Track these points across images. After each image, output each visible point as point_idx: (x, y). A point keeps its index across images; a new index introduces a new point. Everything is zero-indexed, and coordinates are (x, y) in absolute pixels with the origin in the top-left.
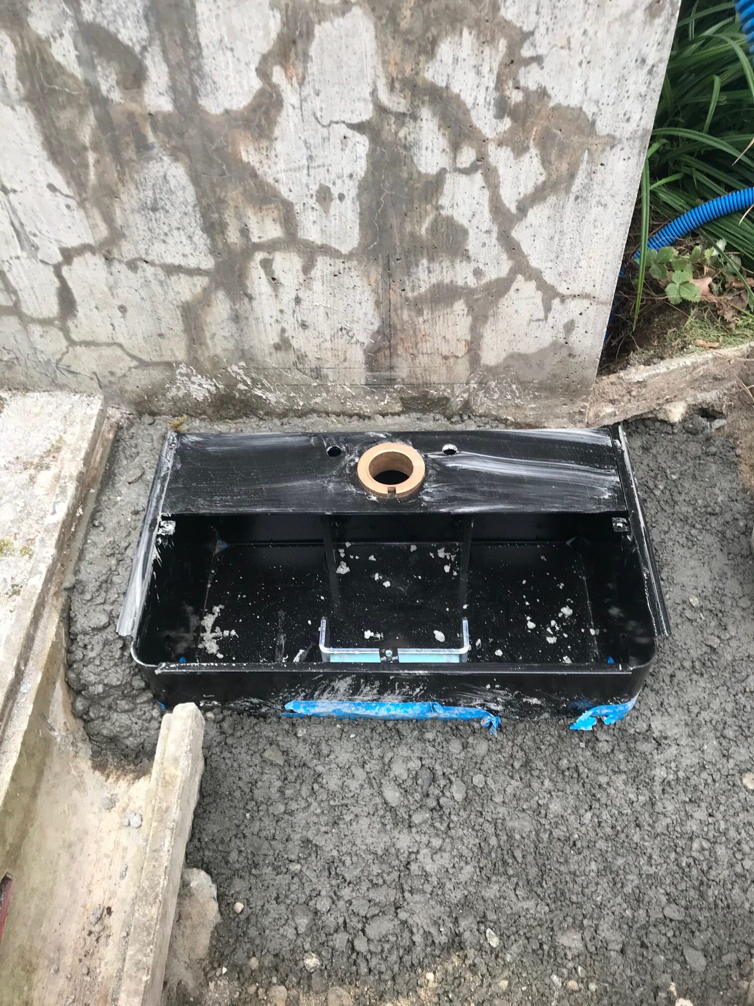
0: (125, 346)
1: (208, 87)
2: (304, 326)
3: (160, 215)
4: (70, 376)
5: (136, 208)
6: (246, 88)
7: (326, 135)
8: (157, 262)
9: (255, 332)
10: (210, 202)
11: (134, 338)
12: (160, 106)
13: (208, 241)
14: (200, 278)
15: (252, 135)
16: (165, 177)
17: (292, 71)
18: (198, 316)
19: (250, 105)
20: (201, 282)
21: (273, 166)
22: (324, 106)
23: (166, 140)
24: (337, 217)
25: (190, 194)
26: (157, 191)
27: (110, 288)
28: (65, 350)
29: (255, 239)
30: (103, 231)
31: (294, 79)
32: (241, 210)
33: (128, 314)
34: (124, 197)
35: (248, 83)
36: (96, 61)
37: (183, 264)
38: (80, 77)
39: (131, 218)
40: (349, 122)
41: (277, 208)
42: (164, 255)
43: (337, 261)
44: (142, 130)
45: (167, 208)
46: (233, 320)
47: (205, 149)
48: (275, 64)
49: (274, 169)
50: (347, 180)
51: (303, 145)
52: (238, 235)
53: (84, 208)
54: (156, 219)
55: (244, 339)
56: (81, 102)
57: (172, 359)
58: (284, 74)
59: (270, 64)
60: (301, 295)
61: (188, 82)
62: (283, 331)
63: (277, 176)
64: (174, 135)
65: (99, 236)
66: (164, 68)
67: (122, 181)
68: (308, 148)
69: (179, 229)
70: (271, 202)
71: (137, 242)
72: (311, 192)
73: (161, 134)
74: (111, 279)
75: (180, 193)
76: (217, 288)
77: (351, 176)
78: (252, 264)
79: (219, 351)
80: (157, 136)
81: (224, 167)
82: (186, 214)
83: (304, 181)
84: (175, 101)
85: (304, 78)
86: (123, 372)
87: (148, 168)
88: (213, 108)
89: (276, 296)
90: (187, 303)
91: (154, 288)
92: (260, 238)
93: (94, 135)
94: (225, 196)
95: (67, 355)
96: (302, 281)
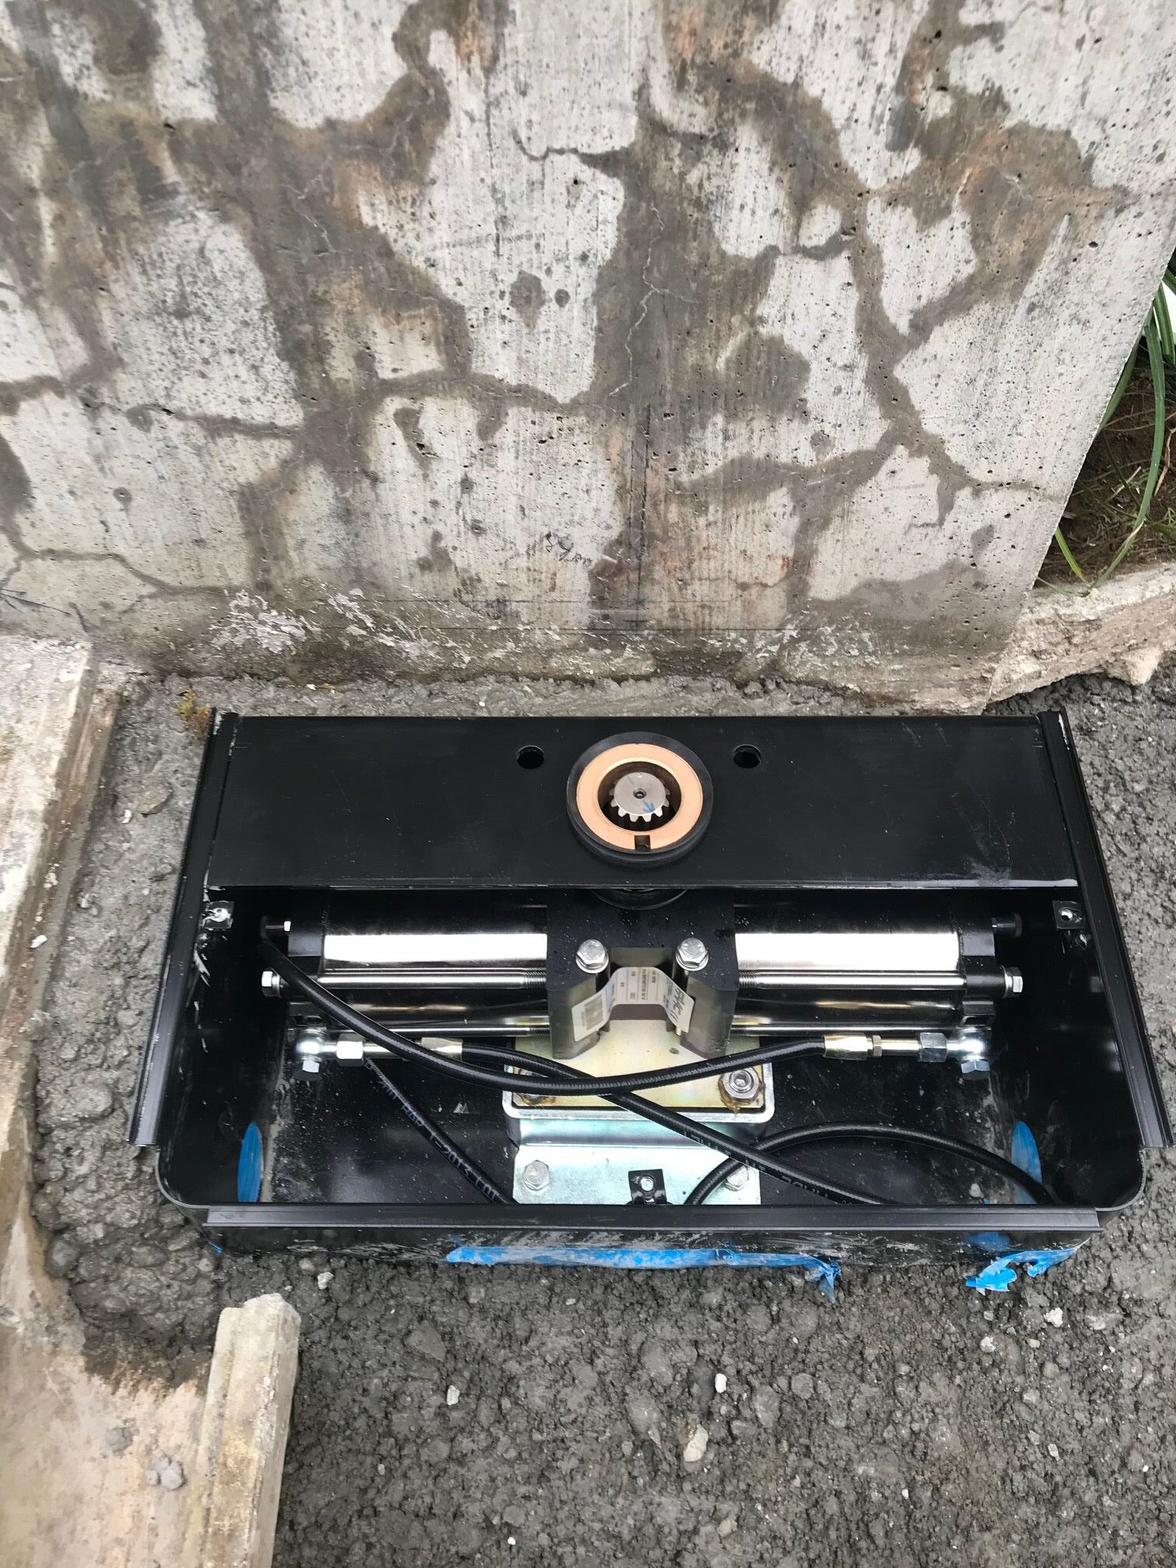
0: (130, 560)
1: (291, 71)
2: (477, 529)
3: (194, 324)
4: (25, 609)
5: (144, 310)
6: (372, 77)
7: (536, 175)
8: (189, 413)
9: (383, 539)
10: (295, 303)
11: (146, 547)
12: (189, 109)
13: (292, 376)
14: (276, 442)
15: (385, 174)
16: (201, 251)
17: (470, 42)
18: (271, 511)
19: (379, 110)
20: (277, 450)
21: (425, 236)
22: (535, 118)
23: (203, 178)
24: (552, 336)
25: (254, 286)
26: (187, 279)
27: (98, 458)
28: (13, 565)
29: (385, 374)
30: (78, 352)
31: (475, 59)
32: (358, 318)
33: (134, 504)
34: (119, 290)
35: (377, 64)
36: (49, 15)
37: (240, 416)
38: (15, 46)
39: (134, 331)
40: (585, 150)
41: (431, 315)
42: (203, 399)
43: (546, 415)
44: (150, 157)
45: (208, 312)
46: (340, 517)
47: (285, 200)
48: (436, 27)
49: (428, 241)
50: (575, 265)
51: (489, 194)
52: (352, 364)
53: (36, 308)
54: (185, 333)
55: (360, 550)
56: (19, 97)
57: (222, 583)
58: (453, 49)
59: (424, 26)
60: (473, 475)
61: (247, 61)
62: (437, 537)
63: (430, 254)
64: (219, 170)
65: (70, 361)
66: (196, 30)
67: (112, 258)
68: (499, 202)
69: (232, 352)
70: (418, 304)
71: (148, 375)
72: (501, 286)
73: (190, 167)
74: (98, 441)
75: (233, 284)
76: (308, 461)
77: (584, 258)
78: (379, 419)
79: (312, 570)
80: (183, 172)
81: (325, 235)
82: (246, 324)
83: (488, 266)
84: (220, 98)
85: (495, 58)
86: (128, 603)
87: (165, 234)
88: (301, 116)
89: (425, 476)
90: (250, 486)
91: (184, 459)
92: (395, 370)
93: (48, 164)
94: (326, 292)
95: (18, 574)
96: (475, 451)
